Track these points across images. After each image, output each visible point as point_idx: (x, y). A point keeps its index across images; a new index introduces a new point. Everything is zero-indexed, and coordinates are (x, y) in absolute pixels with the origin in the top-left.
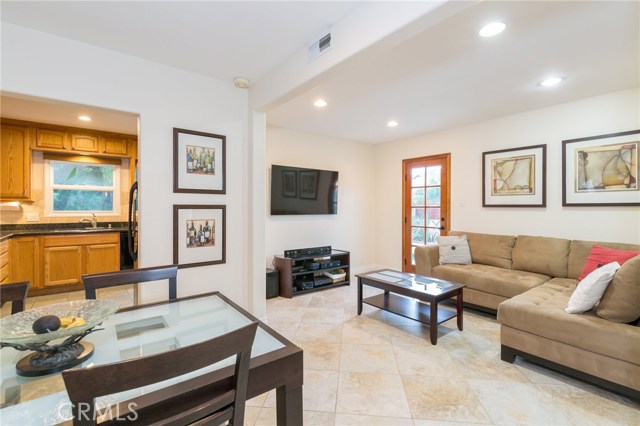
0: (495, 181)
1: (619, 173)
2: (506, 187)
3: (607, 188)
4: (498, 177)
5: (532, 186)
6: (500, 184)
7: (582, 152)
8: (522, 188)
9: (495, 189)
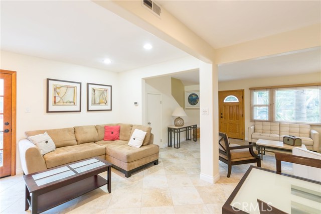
0: (55, 97)
1: (103, 99)
2: (61, 101)
3: (101, 104)
4: (57, 95)
5: (75, 102)
6: (58, 99)
7: (93, 89)
8: (70, 102)
9: (55, 102)
